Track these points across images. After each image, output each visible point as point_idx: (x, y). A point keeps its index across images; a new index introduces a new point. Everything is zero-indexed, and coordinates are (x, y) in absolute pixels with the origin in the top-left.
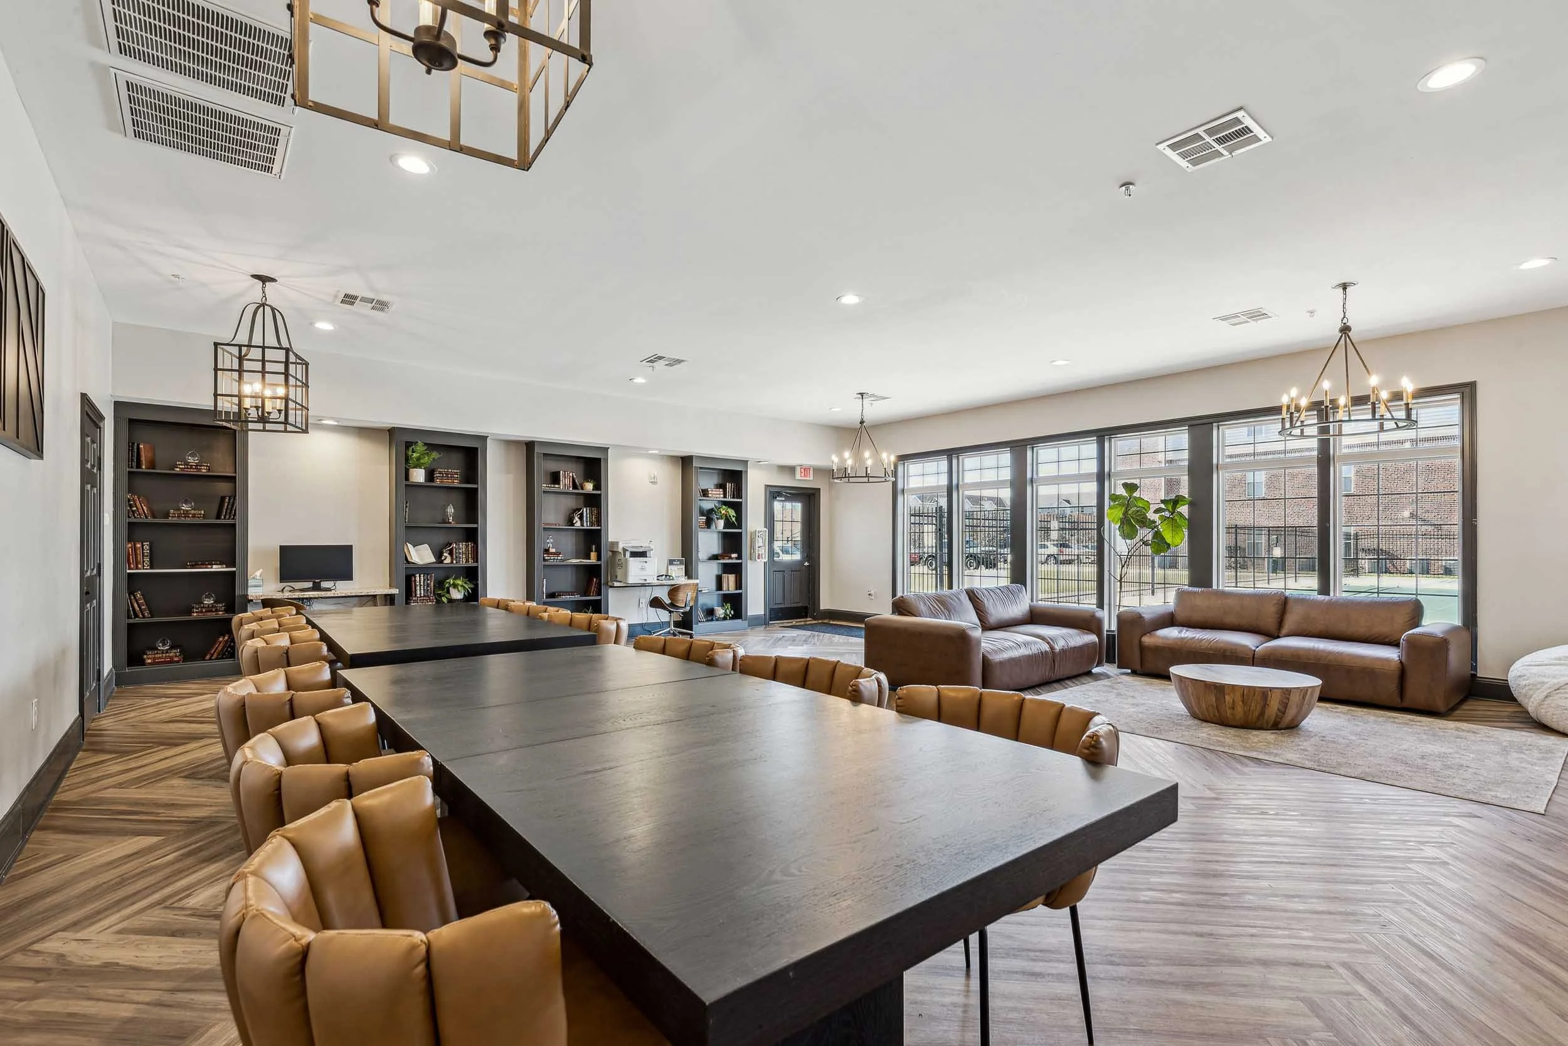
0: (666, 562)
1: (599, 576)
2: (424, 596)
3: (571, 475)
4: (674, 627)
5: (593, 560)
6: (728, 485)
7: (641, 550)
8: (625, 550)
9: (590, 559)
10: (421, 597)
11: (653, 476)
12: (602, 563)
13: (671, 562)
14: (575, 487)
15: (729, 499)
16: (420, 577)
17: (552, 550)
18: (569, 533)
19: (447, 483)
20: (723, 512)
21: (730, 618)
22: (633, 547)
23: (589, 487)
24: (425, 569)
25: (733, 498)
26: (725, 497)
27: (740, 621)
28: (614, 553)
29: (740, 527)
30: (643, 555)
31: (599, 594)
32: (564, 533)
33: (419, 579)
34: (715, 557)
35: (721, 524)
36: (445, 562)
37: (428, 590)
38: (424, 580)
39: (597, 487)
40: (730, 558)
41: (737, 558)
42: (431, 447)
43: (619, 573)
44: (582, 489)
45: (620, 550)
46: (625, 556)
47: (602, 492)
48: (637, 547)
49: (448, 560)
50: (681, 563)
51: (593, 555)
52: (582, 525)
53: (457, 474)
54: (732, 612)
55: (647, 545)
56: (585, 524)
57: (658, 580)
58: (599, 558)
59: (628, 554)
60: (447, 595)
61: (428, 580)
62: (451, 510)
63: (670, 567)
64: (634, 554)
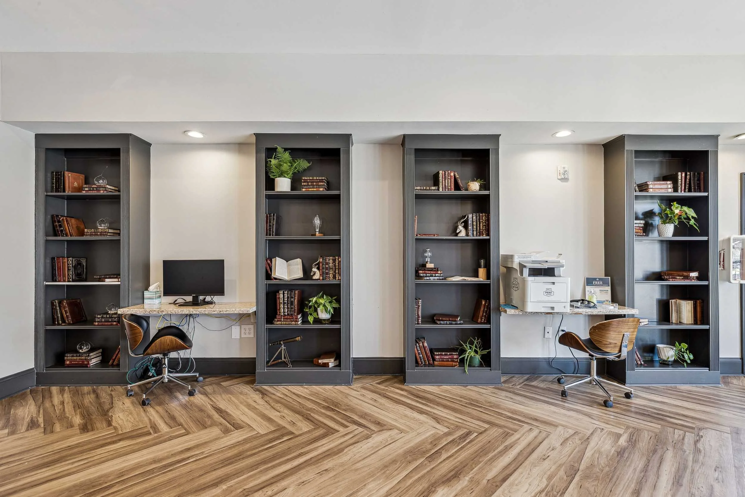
0: (582, 282)
1: (487, 298)
2: (288, 314)
3: (452, 174)
4: (598, 374)
5: (482, 278)
6: (681, 176)
7: (546, 266)
8: (522, 266)
9: (477, 277)
10: (285, 315)
11: (562, 171)
12: (491, 281)
13: (589, 282)
14: (457, 187)
15: (681, 193)
16: (284, 294)
17: (430, 265)
18: (454, 245)
19: (313, 191)
20: (677, 211)
21: (689, 365)
22: (534, 262)
23: (475, 187)
24: (289, 286)
25: (690, 191)
26: (675, 190)
27: (706, 370)
28: (509, 270)
29: (705, 232)
30: (549, 272)
31: (488, 321)
32: (446, 245)
33: (282, 296)
34: (657, 277)
35: (669, 231)
36: (314, 278)
37: (292, 308)
38: (288, 298)
39: (485, 186)
40: (687, 278)
41: (698, 278)
42: (295, 153)
43: (515, 295)
44: (467, 190)
45: (516, 266)
46: (522, 273)
47: (492, 192)
48: (539, 262)
49: (317, 276)
50: (605, 283)
51: (482, 272)
52: (467, 235)
53: (321, 181)
54: (692, 357)
55: (554, 259)
56: (470, 233)
57: (572, 306)
58: (488, 277)
59: (526, 272)
60: (315, 315)
61: (292, 298)
62: (317, 222)
63: (588, 288)
64: (536, 272)
